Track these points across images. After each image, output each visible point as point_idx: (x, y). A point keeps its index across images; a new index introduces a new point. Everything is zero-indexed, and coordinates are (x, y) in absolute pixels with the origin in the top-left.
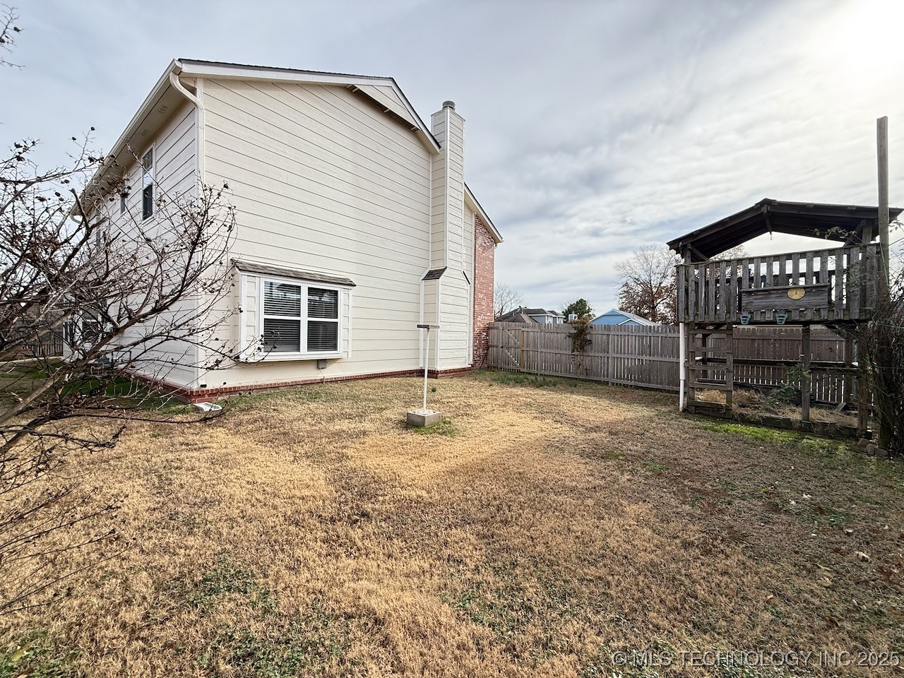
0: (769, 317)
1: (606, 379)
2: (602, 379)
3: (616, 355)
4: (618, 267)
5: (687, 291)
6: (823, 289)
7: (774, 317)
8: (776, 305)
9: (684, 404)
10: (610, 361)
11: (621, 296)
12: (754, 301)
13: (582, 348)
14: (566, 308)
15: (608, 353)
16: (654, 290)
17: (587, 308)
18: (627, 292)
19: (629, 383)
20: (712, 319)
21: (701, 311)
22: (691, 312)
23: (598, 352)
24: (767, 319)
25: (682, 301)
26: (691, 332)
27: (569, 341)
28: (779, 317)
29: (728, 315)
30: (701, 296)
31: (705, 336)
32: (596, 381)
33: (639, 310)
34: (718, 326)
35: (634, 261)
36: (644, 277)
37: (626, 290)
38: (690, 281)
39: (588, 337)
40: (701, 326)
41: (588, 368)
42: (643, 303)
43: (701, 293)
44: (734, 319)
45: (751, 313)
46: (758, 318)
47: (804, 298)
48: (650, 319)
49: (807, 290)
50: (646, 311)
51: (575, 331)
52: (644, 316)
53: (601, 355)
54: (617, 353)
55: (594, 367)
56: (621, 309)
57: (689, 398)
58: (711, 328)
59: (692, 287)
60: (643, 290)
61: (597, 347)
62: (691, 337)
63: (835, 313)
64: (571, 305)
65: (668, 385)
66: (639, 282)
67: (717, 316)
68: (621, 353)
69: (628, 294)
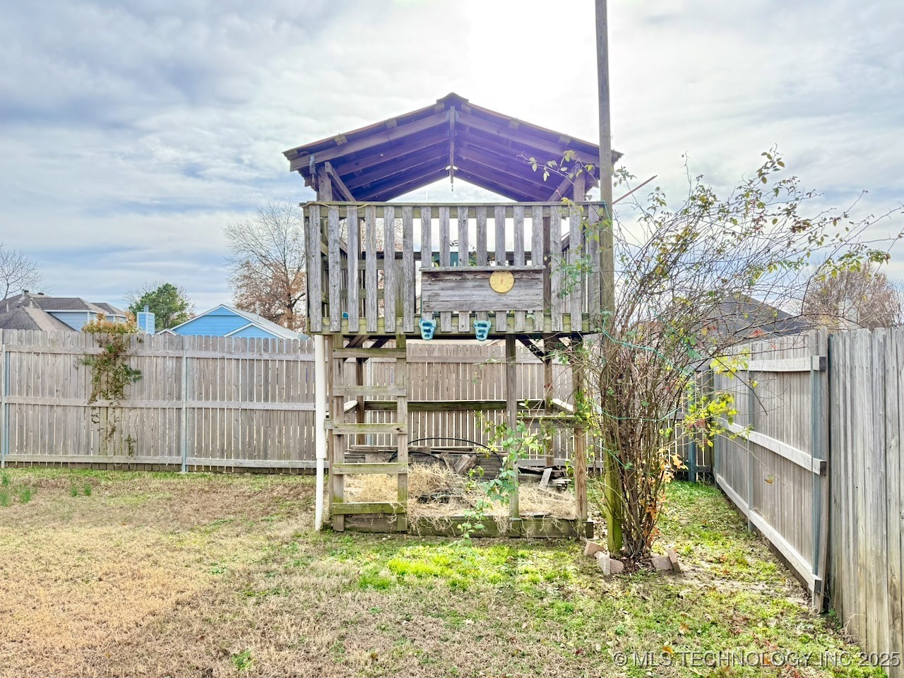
0: (464, 325)
1: (175, 459)
2: (167, 459)
3: (196, 404)
4: (233, 232)
5: (325, 265)
6: (537, 276)
7: (472, 325)
8: (474, 303)
9: (324, 512)
10: (183, 416)
11: (240, 284)
12: (442, 293)
13: (117, 390)
14: (138, 299)
15: (179, 398)
16: (291, 277)
17: (180, 303)
18: (249, 277)
19: (225, 462)
20: (373, 328)
21: (353, 309)
22: (334, 309)
23: (157, 397)
24: (461, 330)
25: (316, 286)
26: (338, 354)
27: (85, 375)
28: (479, 325)
29: (400, 320)
30: (352, 276)
31: (360, 361)
32: (152, 467)
33: (269, 310)
34: (380, 340)
35: (260, 225)
36: (275, 255)
37: (247, 273)
38: (330, 242)
39: (133, 364)
40: (354, 341)
41: (133, 436)
42: (274, 296)
43: (353, 271)
44: (410, 329)
45: (437, 316)
46: (447, 327)
47: (512, 291)
48: (286, 324)
49: (517, 276)
50: (280, 311)
51: (101, 351)
52: (275, 318)
53: (165, 404)
54: (200, 399)
55: (148, 433)
56: (239, 306)
57: (334, 499)
58: (369, 344)
59: (334, 258)
60: (275, 277)
61: (153, 386)
62: (335, 364)
63: (553, 320)
64: (147, 296)
65: (301, 458)
66: (268, 263)
67: (381, 322)
68: (207, 399)
69: (248, 279)
